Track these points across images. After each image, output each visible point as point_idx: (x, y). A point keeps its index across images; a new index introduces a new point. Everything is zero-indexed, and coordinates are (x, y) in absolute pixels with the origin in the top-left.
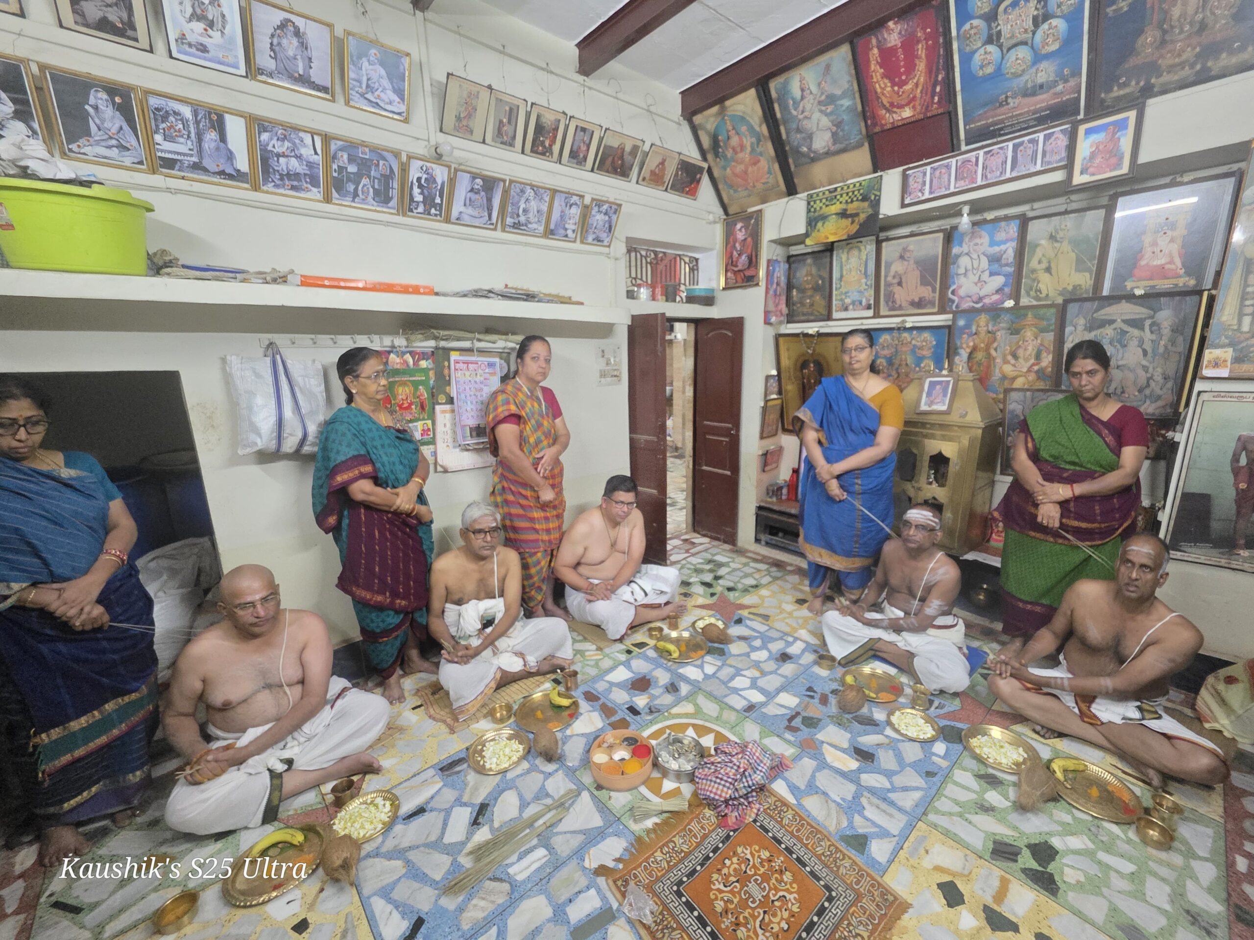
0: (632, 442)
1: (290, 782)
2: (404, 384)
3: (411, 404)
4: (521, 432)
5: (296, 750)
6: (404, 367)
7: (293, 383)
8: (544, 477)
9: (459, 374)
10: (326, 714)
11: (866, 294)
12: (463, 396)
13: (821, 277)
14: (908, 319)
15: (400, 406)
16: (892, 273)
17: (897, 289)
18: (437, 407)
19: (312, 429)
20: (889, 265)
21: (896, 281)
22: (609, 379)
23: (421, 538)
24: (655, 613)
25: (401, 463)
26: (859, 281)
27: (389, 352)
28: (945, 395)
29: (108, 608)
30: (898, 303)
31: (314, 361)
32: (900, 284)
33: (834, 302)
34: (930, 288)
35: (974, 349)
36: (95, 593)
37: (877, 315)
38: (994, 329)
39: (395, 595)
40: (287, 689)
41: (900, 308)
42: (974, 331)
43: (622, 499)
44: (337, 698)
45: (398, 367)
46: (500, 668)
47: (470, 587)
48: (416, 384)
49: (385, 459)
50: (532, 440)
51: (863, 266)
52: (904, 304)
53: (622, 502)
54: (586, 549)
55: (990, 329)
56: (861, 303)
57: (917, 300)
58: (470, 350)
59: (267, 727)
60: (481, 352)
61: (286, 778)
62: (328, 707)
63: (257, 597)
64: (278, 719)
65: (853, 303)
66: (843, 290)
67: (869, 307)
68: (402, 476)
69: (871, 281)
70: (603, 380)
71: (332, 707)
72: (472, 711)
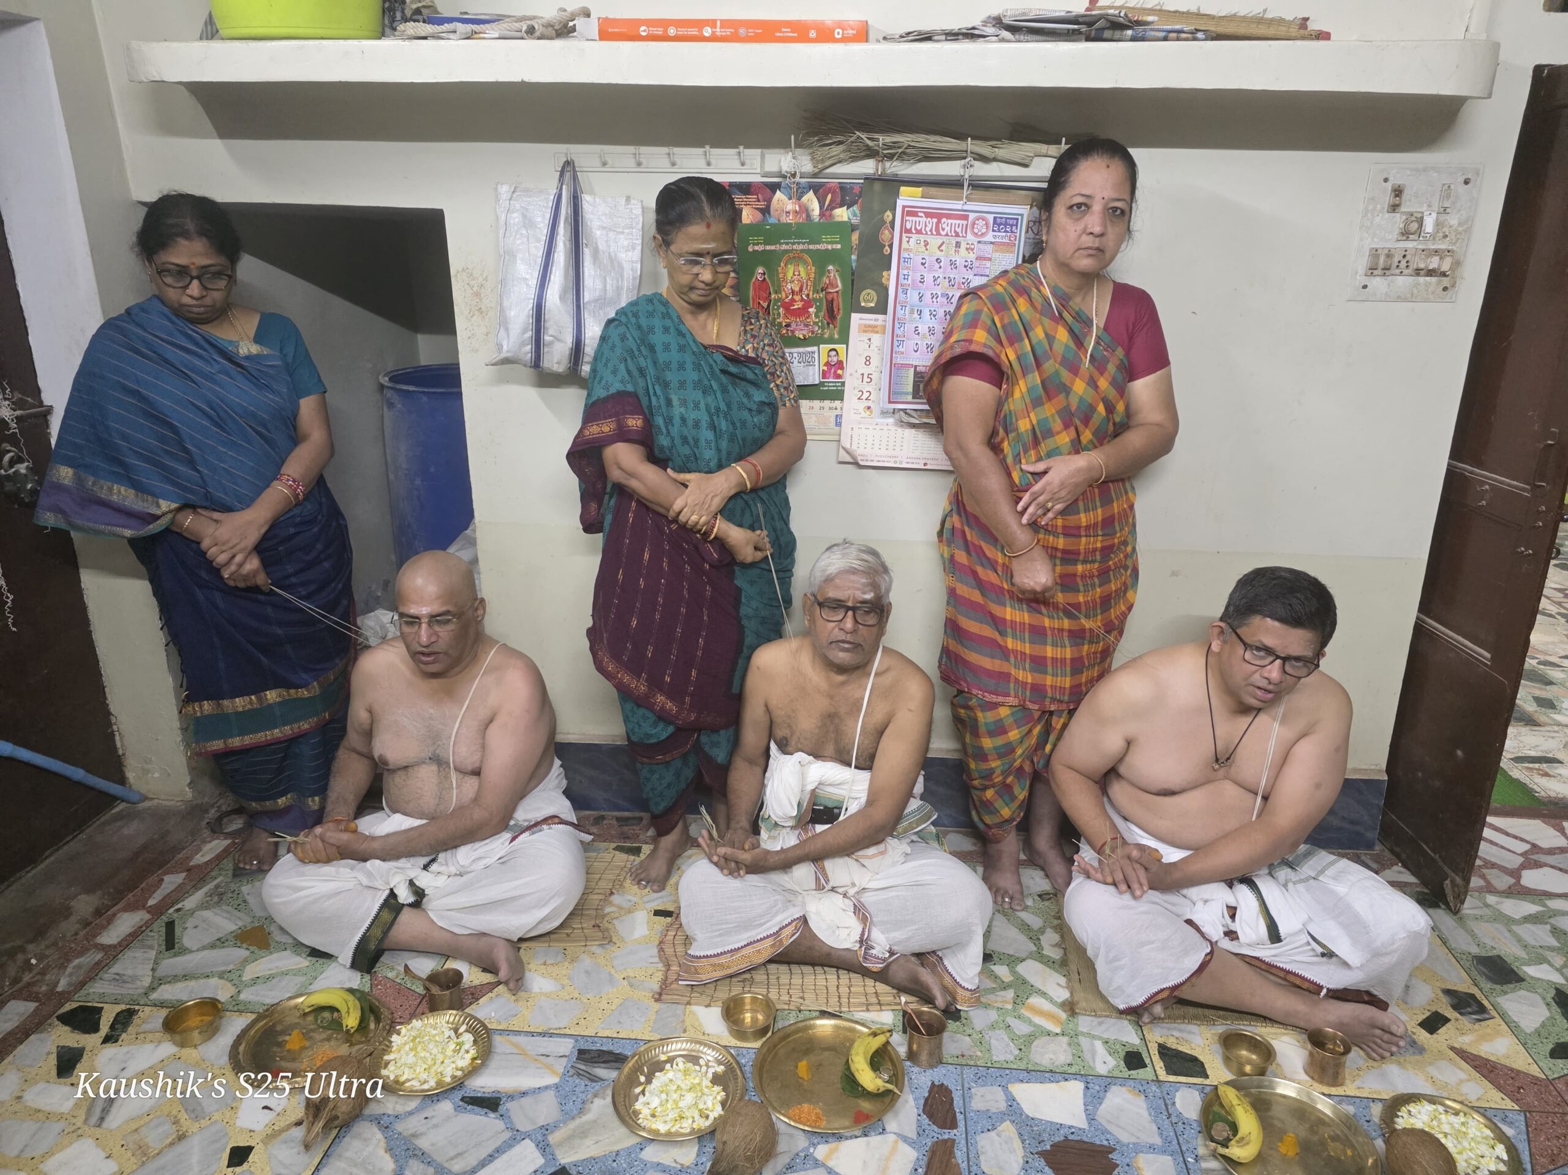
0: (1455, 485)
1: (408, 925)
2: (796, 258)
3: (808, 304)
4: (1000, 403)
5: (441, 881)
6: (801, 219)
7: (584, 240)
8: (1034, 525)
9: (912, 243)
10: (498, 845)
12: (913, 296)
15: (787, 306)
18: (856, 318)
19: (593, 331)
22: (1403, 282)
23: (739, 590)
24: (1281, 1001)
25: (713, 427)
27: (774, 187)
29: (265, 564)
31: (628, 199)
36: (253, 537)
39: (655, 684)
40: (454, 776)
43: (1269, 641)
44: (528, 828)
45: (790, 219)
46: (804, 920)
47: (807, 723)
48: (821, 260)
49: (677, 410)
50: (1024, 425)
53: (1269, 651)
54: (1129, 743)
58: (953, 184)
59: (417, 822)
60: (980, 186)
61: (406, 916)
62: (507, 836)
63: (424, 610)
64: (432, 818)
68: (709, 454)
70: (1378, 283)
71: (513, 839)
72: (705, 977)
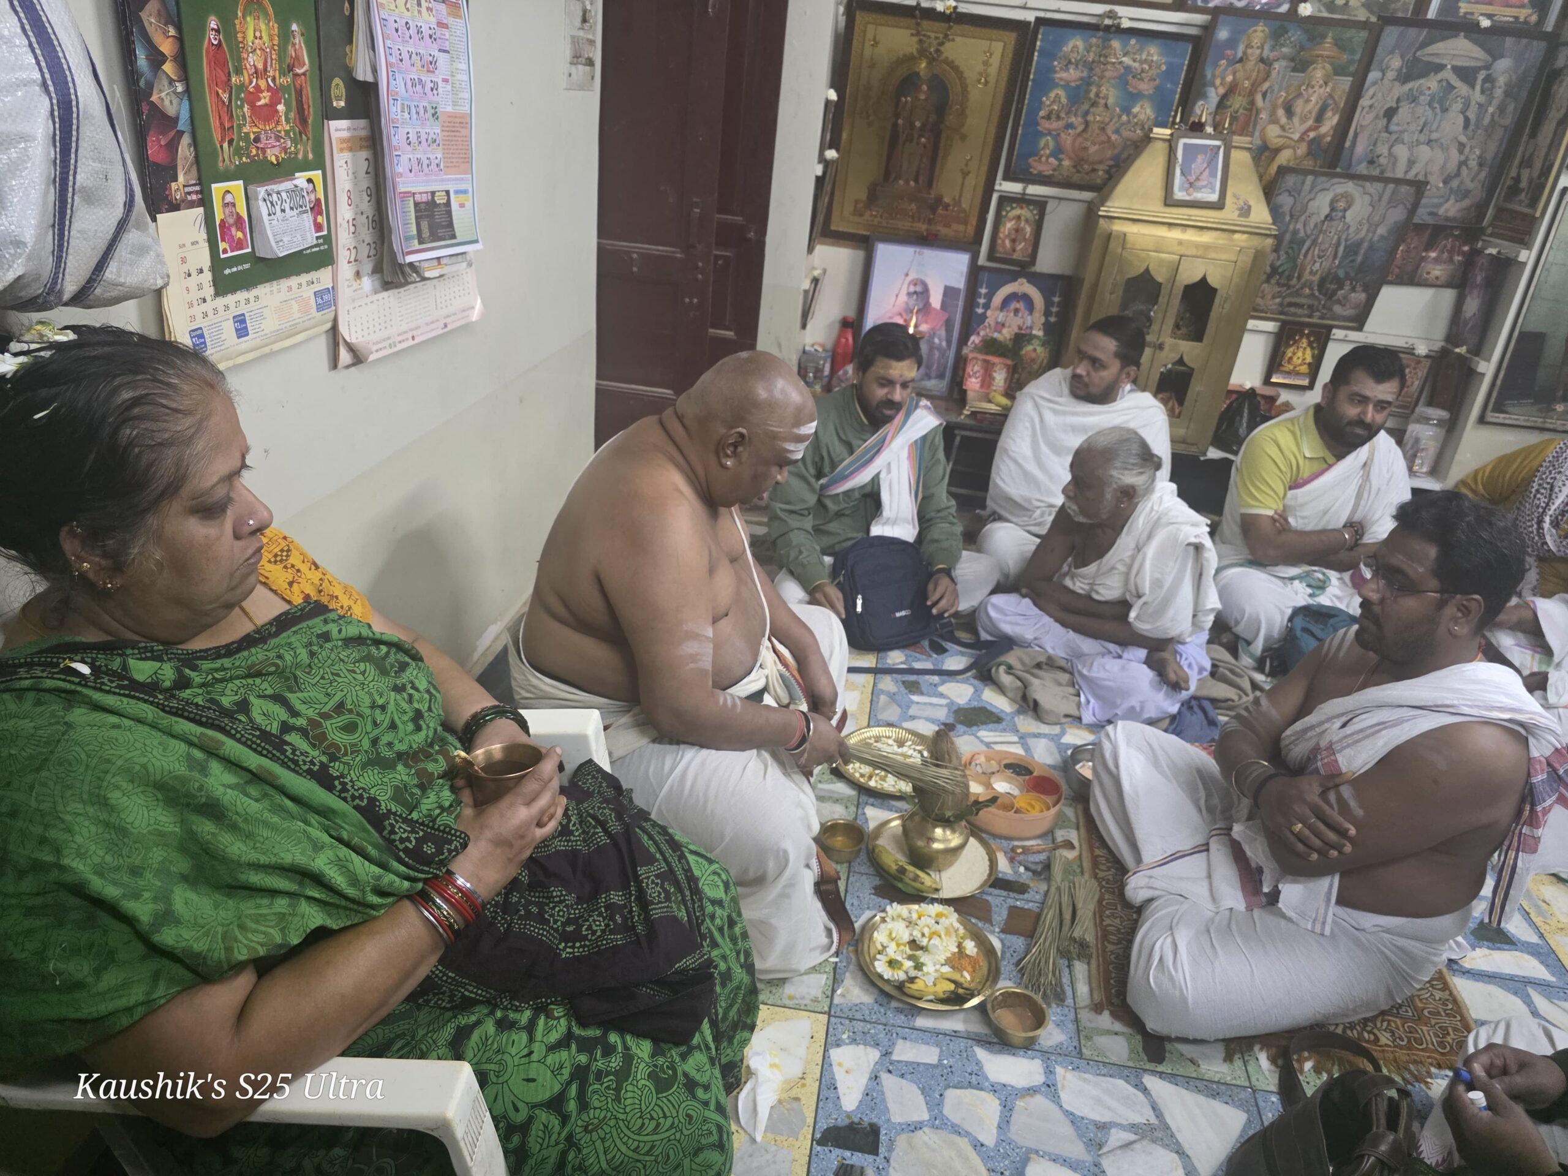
2: (255, 3)
3: (275, 95)
12: (400, 83)
14: (1119, 10)
15: (252, 101)
22: (581, 71)
28: (1213, 174)
35: (1232, 89)
42: (1240, 54)
55: (1265, 55)
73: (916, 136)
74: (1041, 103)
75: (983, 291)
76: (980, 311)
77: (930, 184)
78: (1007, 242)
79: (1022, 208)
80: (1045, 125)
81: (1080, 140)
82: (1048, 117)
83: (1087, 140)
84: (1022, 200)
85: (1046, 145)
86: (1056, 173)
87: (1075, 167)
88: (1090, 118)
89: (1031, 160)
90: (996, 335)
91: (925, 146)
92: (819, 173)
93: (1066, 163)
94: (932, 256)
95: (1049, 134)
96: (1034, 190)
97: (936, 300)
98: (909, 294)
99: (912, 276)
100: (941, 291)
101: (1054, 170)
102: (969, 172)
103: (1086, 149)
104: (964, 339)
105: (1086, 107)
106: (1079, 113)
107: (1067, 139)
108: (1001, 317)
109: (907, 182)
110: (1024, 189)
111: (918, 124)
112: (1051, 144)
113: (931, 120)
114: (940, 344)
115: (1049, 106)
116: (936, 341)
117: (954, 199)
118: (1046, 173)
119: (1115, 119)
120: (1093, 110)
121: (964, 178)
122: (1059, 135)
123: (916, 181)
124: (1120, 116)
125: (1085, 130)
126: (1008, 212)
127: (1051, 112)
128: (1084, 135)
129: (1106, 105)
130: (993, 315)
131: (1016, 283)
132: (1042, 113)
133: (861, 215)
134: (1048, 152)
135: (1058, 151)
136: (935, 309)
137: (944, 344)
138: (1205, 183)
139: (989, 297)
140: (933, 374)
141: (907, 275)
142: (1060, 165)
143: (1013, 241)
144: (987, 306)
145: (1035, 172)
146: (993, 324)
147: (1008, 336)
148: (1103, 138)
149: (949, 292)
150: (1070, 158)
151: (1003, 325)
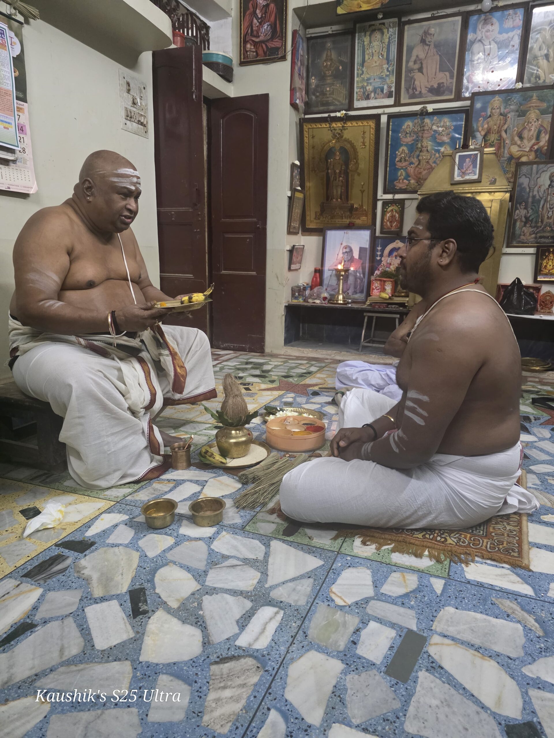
11: (388, 80)
13: (341, 62)
14: (428, 106)
16: (413, 58)
17: (418, 76)
20: (410, 50)
21: (417, 66)
22: (135, 125)
26: (381, 66)
28: (475, 167)
30: (419, 89)
32: (420, 70)
33: (356, 90)
34: (447, 74)
35: (488, 132)
37: (397, 103)
38: (506, 111)
41: (420, 95)
42: (489, 114)
51: (385, 50)
52: (424, 91)
55: (502, 111)
56: (382, 91)
57: (436, 86)
65: (375, 91)
66: (365, 76)
67: (390, 96)
69: (393, 67)
70: (129, 123)
73: (338, 177)
74: (396, 155)
75: (379, 248)
76: (378, 258)
77: (347, 198)
78: (388, 223)
79: (393, 206)
80: (399, 165)
81: (417, 169)
82: (400, 161)
83: (420, 168)
84: (393, 202)
85: (401, 174)
86: (408, 187)
87: (417, 183)
88: (420, 158)
89: (395, 182)
90: (387, 269)
91: (342, 181)
92: (290, 195)
93: (412, 181)
94: (351, 233)
95: (402, 169)
96: (398, 196)
97: (356, 255)
98: (343, 253)
99: (344, 244)
100: (358, 250)
101: (407, 186)
102: (364, 191)
103: (420, 173)
104: (371, 273)
105: (417, 153)
106: (415, 156)
107: (411, 170)
108: (389, 260)
109: (337, 200)
110: (394, 196)
111: (337, 171)
112: (404, 173)
113: (343, 168)
114: (360, 276)
115: (400, 155)
116: (358, 274)
117: (359, 205)
118: (404, 188)
119: (433, 157)
120: (421, 154)
121: (362, 194)
122: (407, 168)
123: (341, 199)
124: (435, 155)
125: (419, 164)
126: (387, 209)
127: (401, 158)
128: (419, 166)
129: (427, 150)
130: (386, 260)
131: (395, 243)
132: (397, 159)
133: (319, 219)
134: (402, 177)
135: (408, 176)
136: (356, 259)
137: (362, 275)
138: (471, 171)
139: (382, 251)
140: (358, 291)
141: (342, 244)
142: (409, 183)
143: (391, 222)
144: (382, 256)
145: (398, 188)
146: (385, 264)
147: (393, 269)
148: (428, 167)
149: (362, 250)
150: (414, 179)
151: (390, 264)
